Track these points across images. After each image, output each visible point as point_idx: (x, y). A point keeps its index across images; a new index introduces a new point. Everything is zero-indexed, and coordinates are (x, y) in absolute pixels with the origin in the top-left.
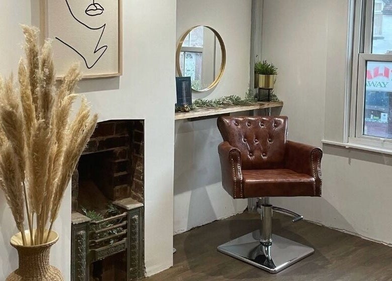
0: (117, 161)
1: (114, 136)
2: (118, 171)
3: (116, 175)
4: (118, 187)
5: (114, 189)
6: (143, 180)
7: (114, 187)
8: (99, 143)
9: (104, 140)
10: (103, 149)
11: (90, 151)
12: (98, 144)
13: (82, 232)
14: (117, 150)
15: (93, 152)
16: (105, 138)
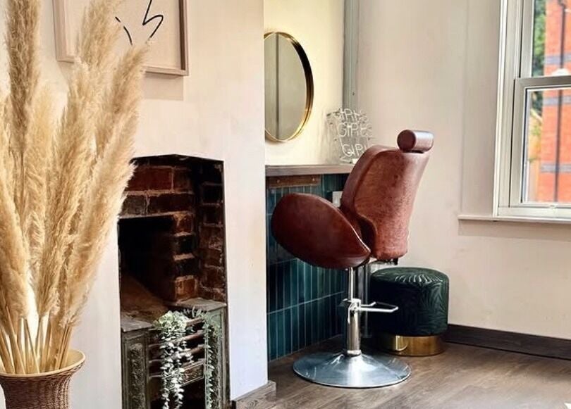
0: (178, 235)
1: (172, 191)
2: (180, 253)
3: (178, 258)
4: (180, 279)
5: (176, 282)
6: (224, 264)
7: (175, 279)
8: (151, 202)
9: (158, 196)
10: (156, 212)
11: (137, 214)
12: (148, 203)
13: (137, 345)
14: (178, 215)
15: (140, 216)
16: (158, 193)
